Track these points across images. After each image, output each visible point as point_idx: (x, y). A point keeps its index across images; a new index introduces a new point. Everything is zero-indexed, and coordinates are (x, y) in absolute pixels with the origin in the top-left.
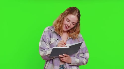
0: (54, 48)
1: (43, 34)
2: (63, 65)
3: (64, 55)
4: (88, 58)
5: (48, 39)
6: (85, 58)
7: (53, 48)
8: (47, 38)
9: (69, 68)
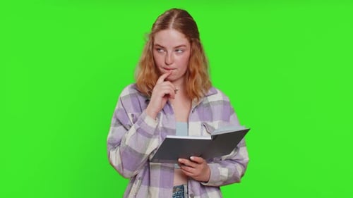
0: (169, 137)
1: (117, 107)
2: (182, 187)
3: (192, 158)
4: (247, 163)
5: (133, 115)
6: (241, 162)
7: (167, 139)
8: (130, 115)
9: (201, 194)
